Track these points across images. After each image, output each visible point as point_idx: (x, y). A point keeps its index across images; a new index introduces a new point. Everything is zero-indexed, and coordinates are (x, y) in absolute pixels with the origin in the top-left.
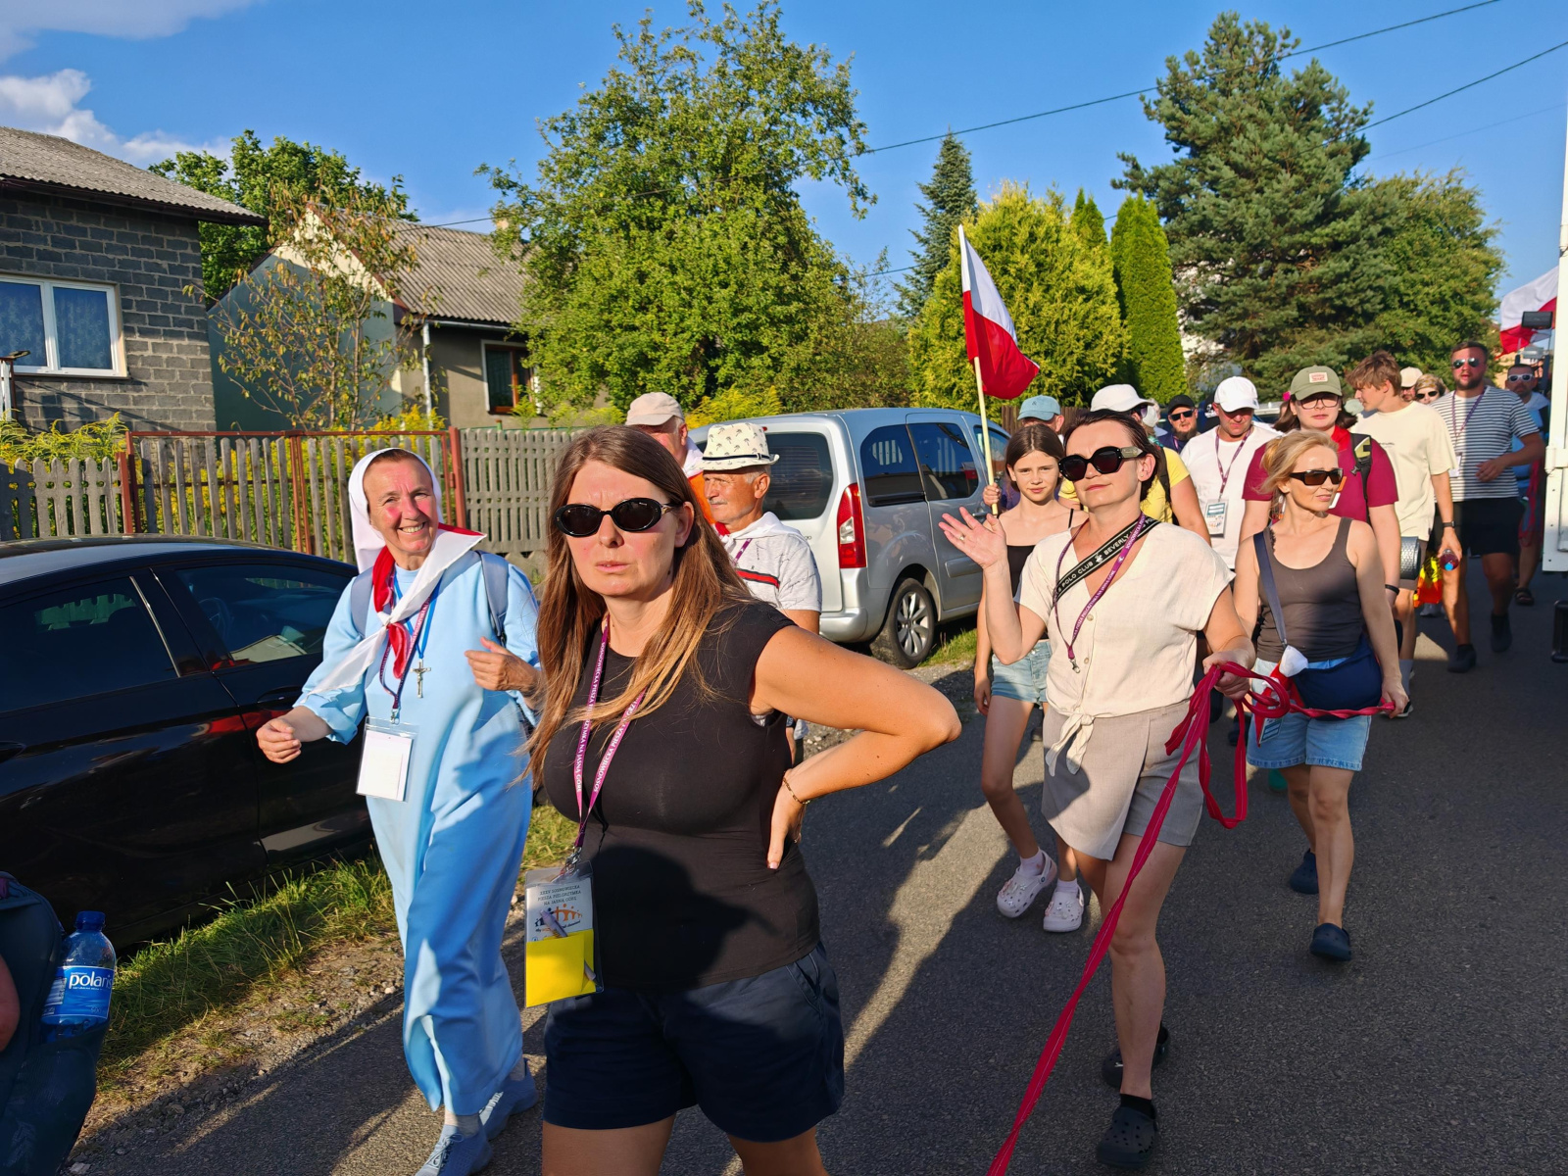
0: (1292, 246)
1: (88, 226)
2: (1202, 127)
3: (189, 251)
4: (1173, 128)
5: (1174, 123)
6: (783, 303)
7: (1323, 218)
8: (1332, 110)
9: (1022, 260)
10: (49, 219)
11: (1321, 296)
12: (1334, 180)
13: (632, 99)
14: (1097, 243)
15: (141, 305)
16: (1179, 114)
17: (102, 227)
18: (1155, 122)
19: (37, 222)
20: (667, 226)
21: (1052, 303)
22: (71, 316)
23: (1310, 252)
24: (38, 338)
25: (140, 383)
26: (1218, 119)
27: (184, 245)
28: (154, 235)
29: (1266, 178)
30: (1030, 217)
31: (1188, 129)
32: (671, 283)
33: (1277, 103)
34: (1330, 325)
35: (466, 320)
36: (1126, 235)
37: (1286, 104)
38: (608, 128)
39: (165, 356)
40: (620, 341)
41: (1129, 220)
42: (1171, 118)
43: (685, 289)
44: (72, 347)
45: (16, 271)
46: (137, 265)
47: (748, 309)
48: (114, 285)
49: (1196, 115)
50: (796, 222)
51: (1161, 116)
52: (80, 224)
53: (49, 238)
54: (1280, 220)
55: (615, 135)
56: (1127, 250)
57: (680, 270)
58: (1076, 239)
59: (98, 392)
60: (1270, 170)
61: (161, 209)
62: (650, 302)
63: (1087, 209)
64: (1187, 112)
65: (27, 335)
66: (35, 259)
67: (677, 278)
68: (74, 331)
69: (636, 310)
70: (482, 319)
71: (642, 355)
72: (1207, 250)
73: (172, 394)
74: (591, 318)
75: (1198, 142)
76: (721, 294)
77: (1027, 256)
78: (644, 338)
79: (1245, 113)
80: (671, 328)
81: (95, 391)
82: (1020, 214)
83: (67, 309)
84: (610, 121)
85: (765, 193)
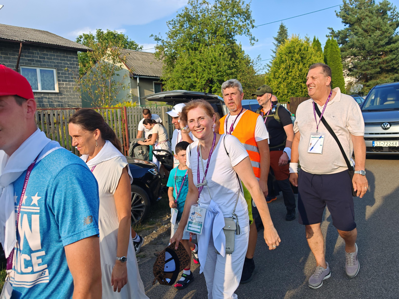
0: (379, 51)
1: (49, 53)
2: (352, 19)
3: (75, 59)
4: (344, 19)
5: (344, 18)
6: (231, 70)
7: (388, 43)
8: (392, 13)
9: (297, 56)
10: (38, 52)
11: (387, 65)
12: (391, 33)
13: (191, 15)
14: (319, 51)
15: (62, 73)
16: (346, 15)
17: (52, 53)
18: (339, 18)
19: (35, 53)
20: (199, 49)
21: (305, 68)
22: (45, 77)
23: (384, 53)
24: (36, 82)
25: (62, 94)
26: (357, 16)
27: (74, 58)
28: (66, 55)
29: (372, 32)
30: (299, 44)
31: (348, 19)
32: (200, 65)
33: (374, 11)
34: (390, 73)
35: (149, 76)
36: (328, 49)
37: (377, 11)
38: (184, 23)
39: (69, 87)
40: (186, 81)
41: (329, 44)
42: (344, 16)
43: (204, 66)
44: (45, 85)
45: (30, 65)
46: (61, 63)
47: (220, 71)
48: (55, 68)
49: (351, 15)
50: (235, 47)
51: (341, 16)
52: (47, 53)
53: (38, 57)
54: (376, 44)
55: (186, 25)
56: (328, 53)
57: (202, 61)
58: (313, 50)
59: (51, 96)
60: (373, 30)
61: (67, 48)
62: (194, 70)
63: (316, 42)
64: (349, 15)
65: (34, 82)
66: (35, 62)
67: (201, 64)
68: (46, 81)
69: (191, 72)
70: (153, 76)
71: (192, 84)
72: (354, 53)
73: (71, 96)
74: (179, 75)
75: (351, 23)
76: (213, 67)
77: (299, 55)
78: (192, 80)
79: (365, 14)
80: (199, 77)
81: (50, 96)
82: (297, 43)
83: (44, 75)
84: (184, 21)
85: (226, 39)
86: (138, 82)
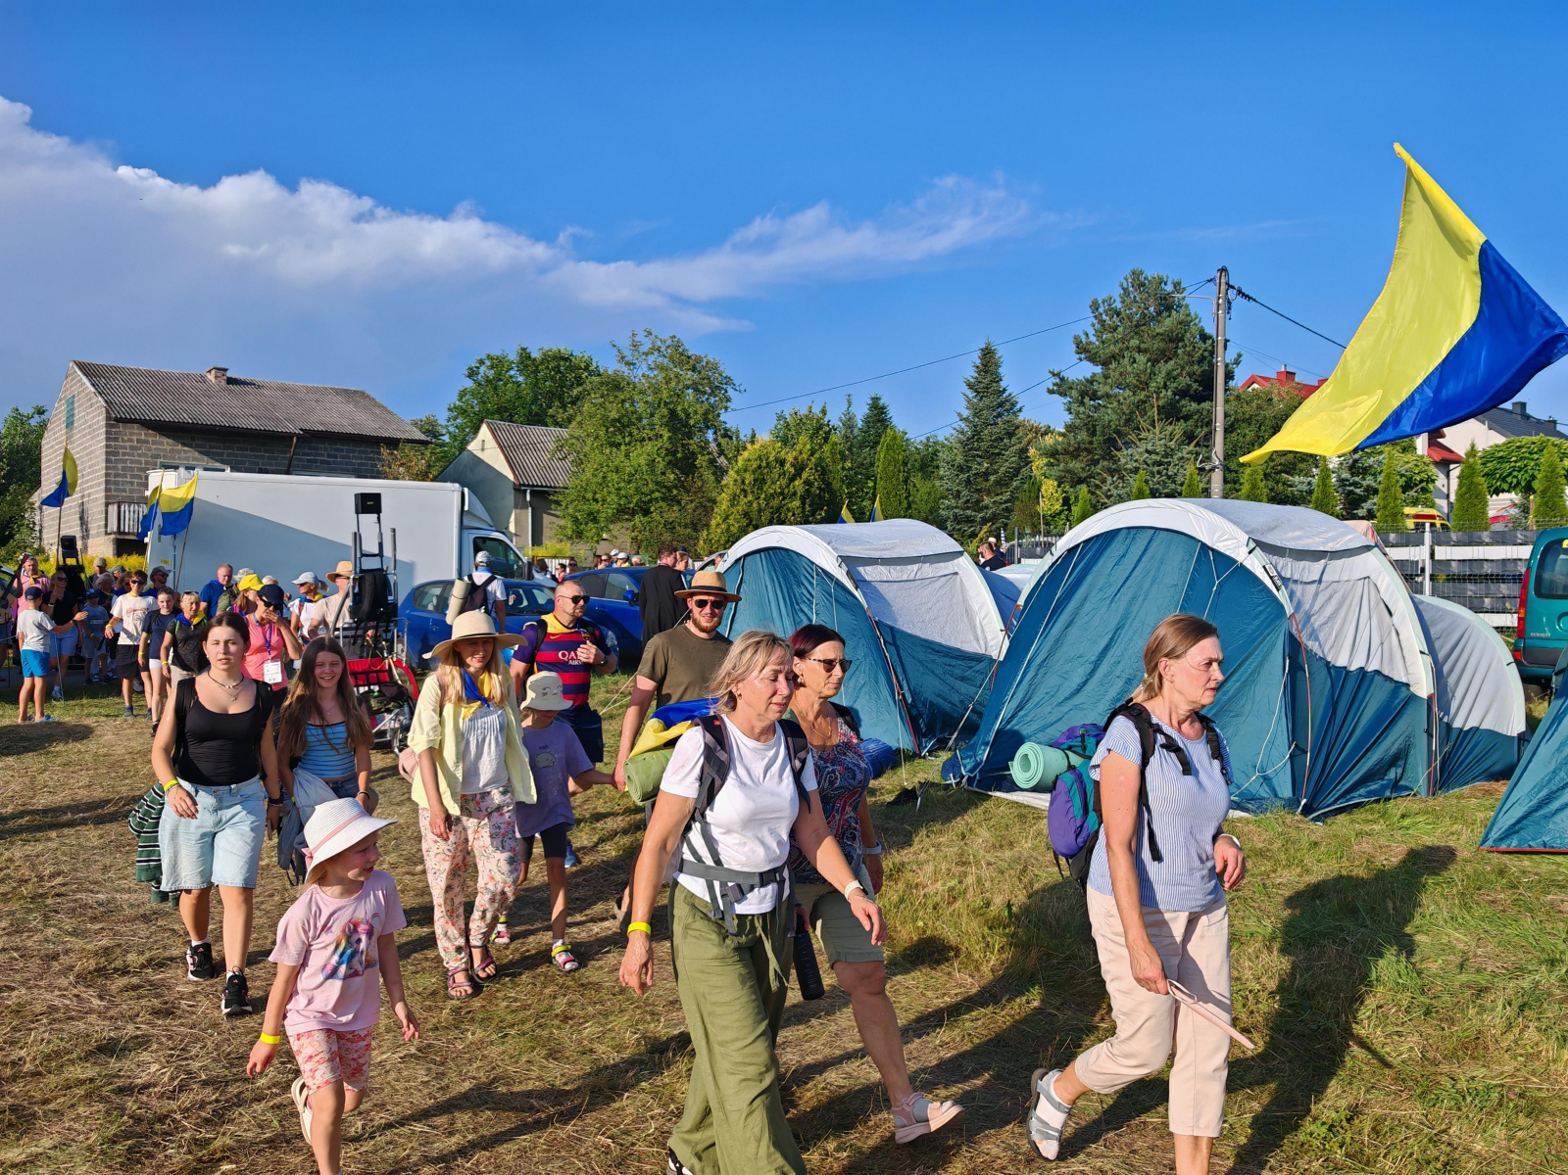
1: (345, 448)
10: (327, 445)
17: (352, 448)
35: (553, 487)
45: (310, 470)
46: (366, 464)
48: (354, 474)
53: (325, 454)
66: (318, 464)
86: (528, 499)
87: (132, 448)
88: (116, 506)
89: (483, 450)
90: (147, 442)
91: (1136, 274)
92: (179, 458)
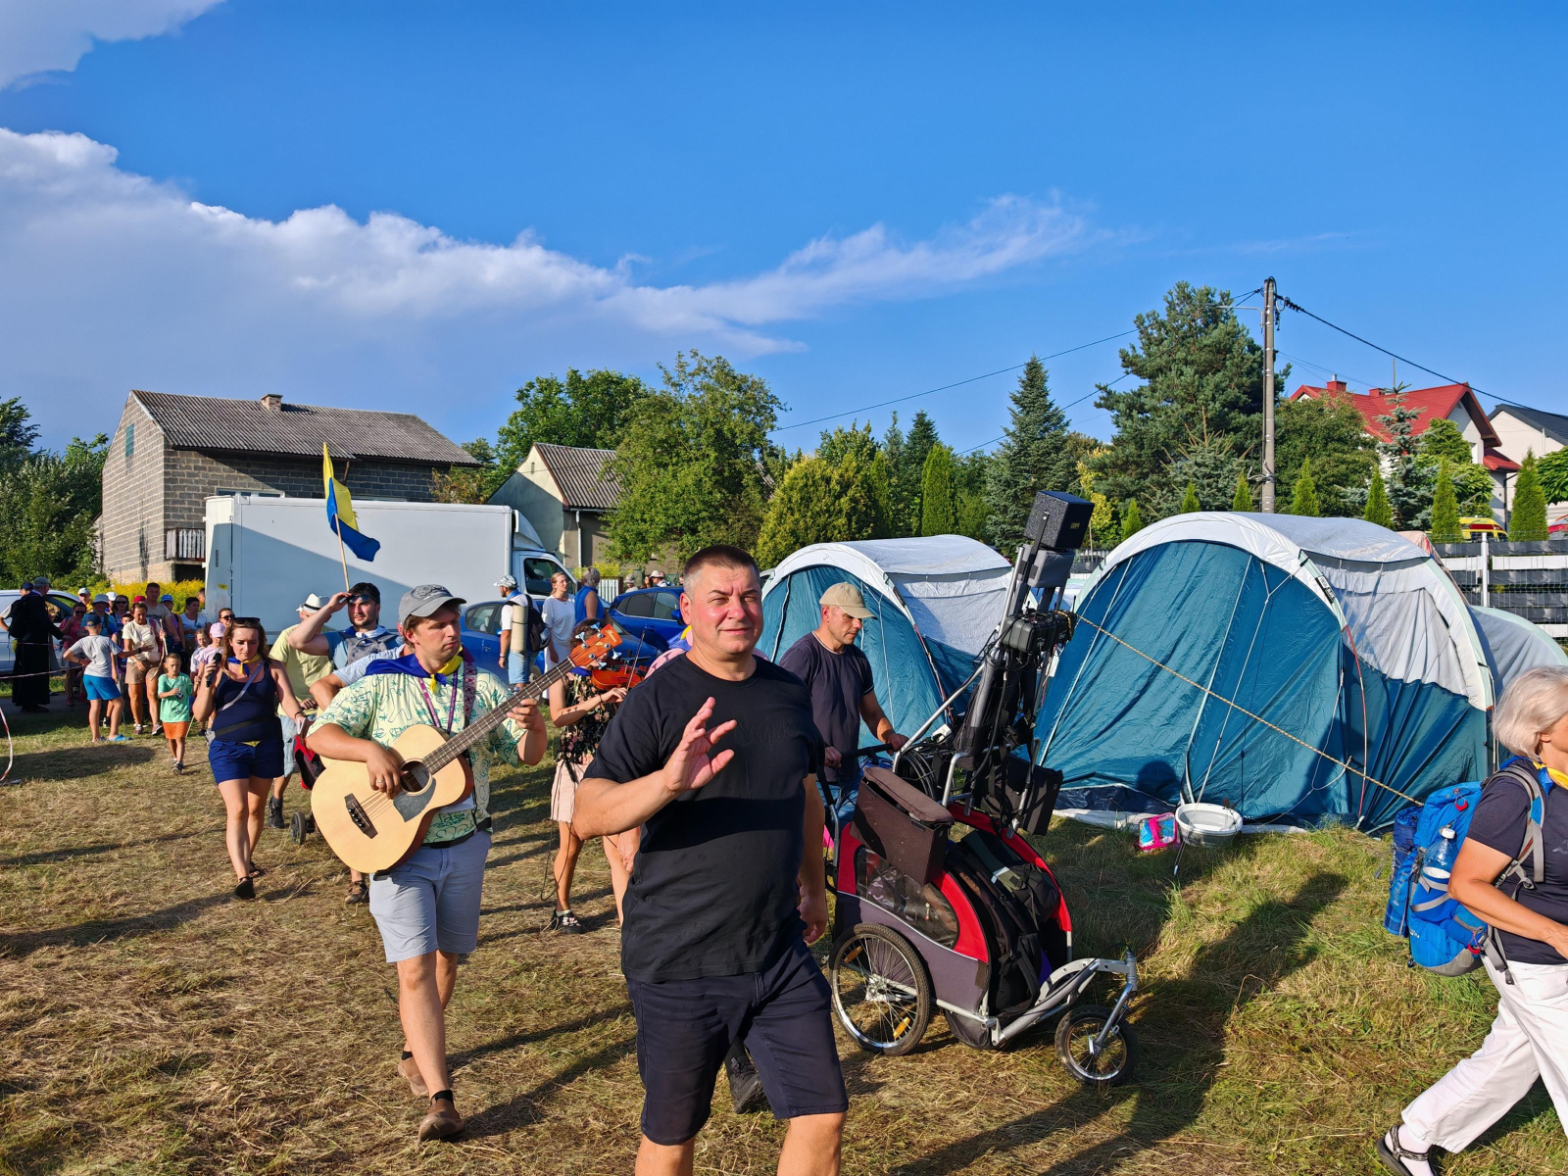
1: (397, 472)
10: (379, 470)
17: (404, 472)
19: (374, 472)
35: (600, 508)
46: (419, 489)
52: (393, 471)
53: (378, 478)
61: (429, 463)
66: (371, 489)
86: (578, 520)
87: (189, 475)
88: (174, 532)
89: (533, 472)
90: (204, 469)
91: (1181, 287)
92: (236, 485)
